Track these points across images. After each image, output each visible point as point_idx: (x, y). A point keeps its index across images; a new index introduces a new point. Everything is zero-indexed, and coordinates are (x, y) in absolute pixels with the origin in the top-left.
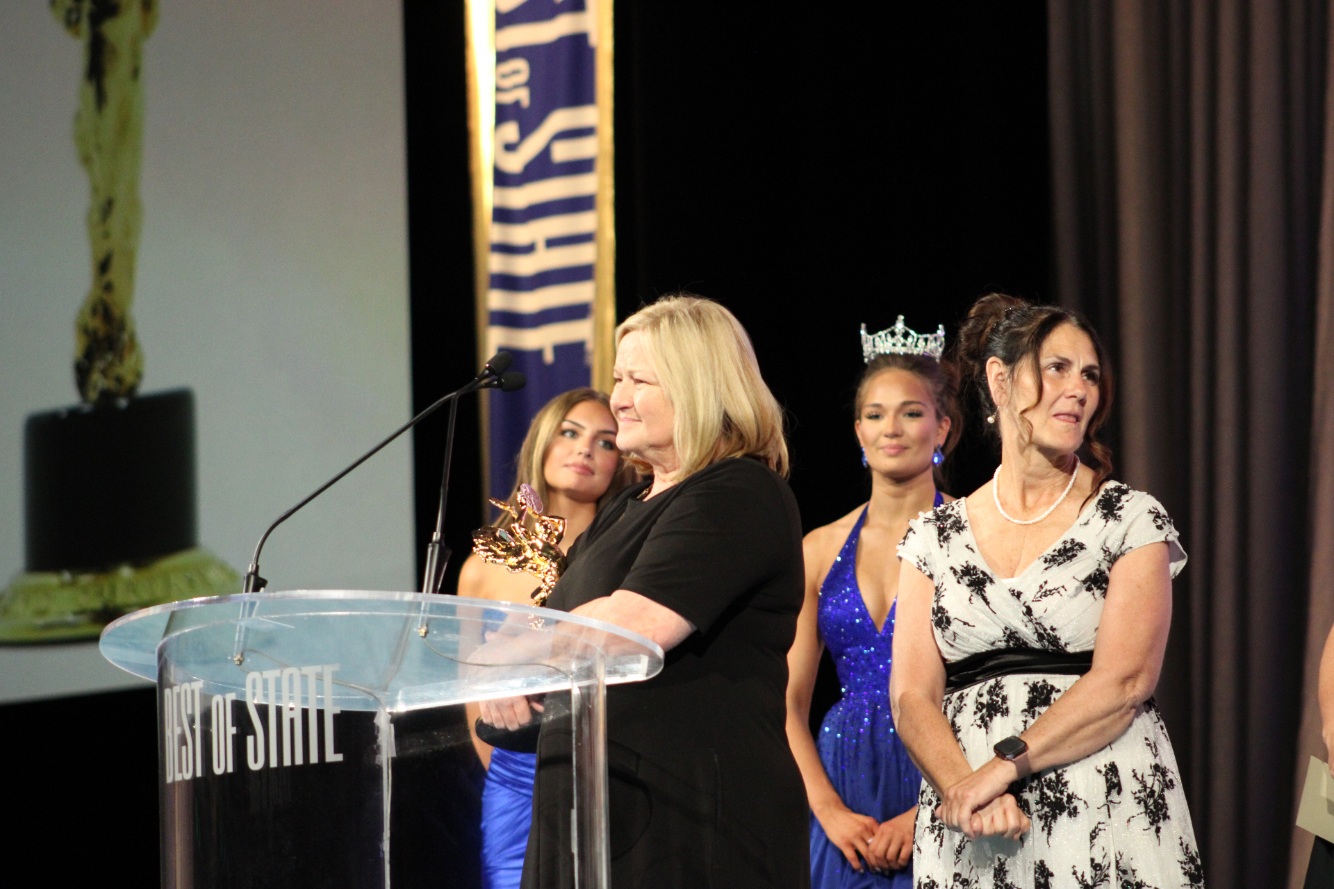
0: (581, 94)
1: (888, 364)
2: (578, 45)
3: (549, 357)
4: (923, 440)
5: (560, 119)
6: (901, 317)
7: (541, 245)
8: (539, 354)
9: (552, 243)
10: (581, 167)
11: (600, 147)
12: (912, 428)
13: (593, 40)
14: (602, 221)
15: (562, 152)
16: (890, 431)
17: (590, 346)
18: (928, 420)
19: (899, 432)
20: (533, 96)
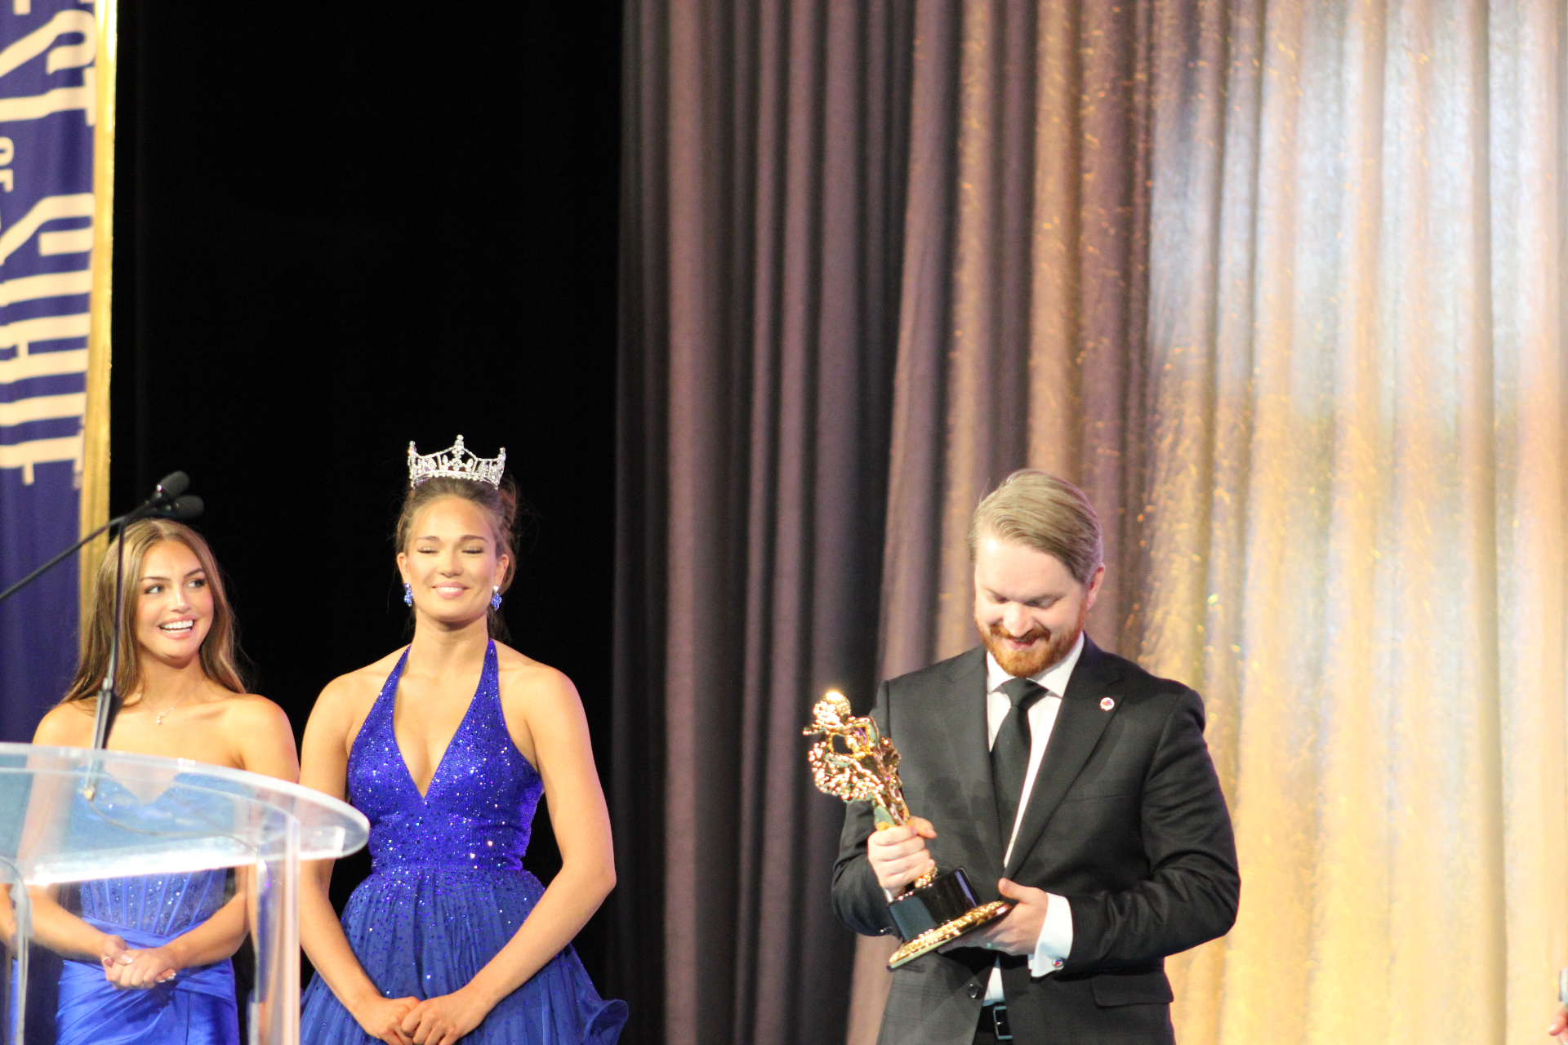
0: (75, 179)
1: (445, 490)
2: (73, 124)
3: (29, 478)
4: (485, 580)
5: (50, 207)
6: (460, 438)
7: (23, 350)
8: (18, 472)
9: (35, 348)
10: (73, 262)
11: (98, 240)
12: (473, 565)
13: (91, 119)
14: (98, 324)
15: (51, 244)
16: (448, 568)
17: (78, 467)
18: (489, 555)
19: (458, 571)
20: (17, 180)
